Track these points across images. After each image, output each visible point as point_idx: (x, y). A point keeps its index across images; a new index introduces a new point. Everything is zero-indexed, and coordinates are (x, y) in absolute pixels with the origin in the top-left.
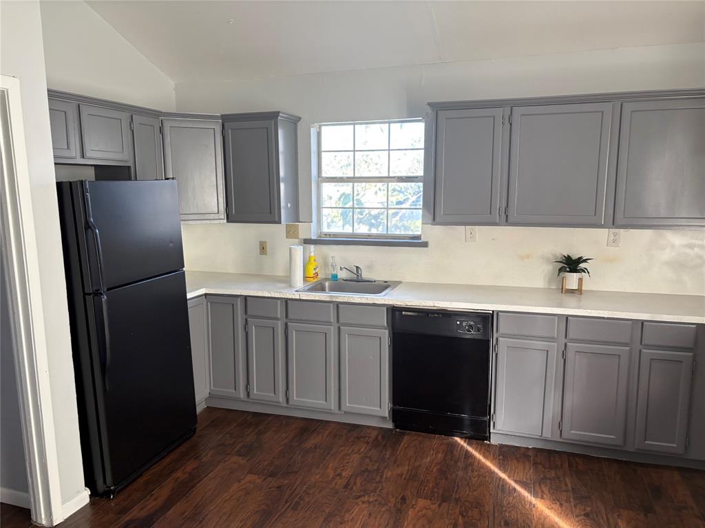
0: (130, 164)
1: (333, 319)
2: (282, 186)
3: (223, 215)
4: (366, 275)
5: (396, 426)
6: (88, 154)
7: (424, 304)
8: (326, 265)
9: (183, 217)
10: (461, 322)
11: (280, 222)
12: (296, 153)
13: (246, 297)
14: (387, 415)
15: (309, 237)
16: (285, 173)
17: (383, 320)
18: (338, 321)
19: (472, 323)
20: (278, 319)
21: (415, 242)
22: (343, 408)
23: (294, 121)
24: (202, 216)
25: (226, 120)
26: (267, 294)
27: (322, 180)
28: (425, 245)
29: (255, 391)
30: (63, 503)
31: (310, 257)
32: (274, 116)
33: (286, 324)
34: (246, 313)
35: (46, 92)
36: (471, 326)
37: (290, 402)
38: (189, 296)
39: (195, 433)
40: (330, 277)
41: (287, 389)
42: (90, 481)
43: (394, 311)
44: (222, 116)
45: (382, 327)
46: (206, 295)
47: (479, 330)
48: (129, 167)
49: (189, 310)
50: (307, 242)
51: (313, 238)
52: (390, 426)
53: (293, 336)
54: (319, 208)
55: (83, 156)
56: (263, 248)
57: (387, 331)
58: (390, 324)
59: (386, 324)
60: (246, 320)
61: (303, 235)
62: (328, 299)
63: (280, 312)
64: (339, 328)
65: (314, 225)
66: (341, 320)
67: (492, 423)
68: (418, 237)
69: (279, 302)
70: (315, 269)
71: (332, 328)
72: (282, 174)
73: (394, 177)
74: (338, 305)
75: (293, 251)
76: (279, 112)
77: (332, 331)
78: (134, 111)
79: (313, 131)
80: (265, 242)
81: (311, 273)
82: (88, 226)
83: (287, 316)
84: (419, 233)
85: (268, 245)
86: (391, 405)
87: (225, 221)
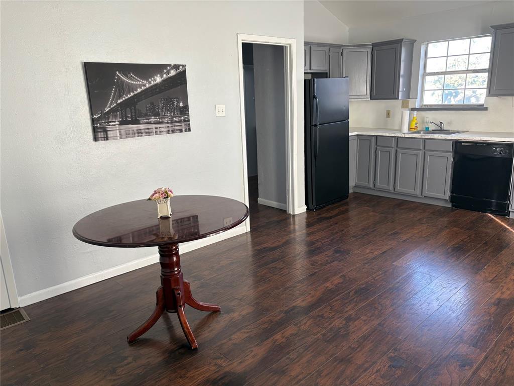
0: (328, 72)
1: (421, 147)
2: (401, 80)
3: (368, 96)
4: (446, 127)
5: (453, 206)
6: (312, 68)
7: (475, 139)
8: (423, 122)
9: (350, 97)
10: (496, 148)
11: (398, 99)
12: (412, 61)
13: (377, 137)
14: (448, 199)
15: (414, 107)
16: (404, 72)
17: (450, 147)
18: (424, 149)
19: (502, 149)
20: (392, 147)
21: (481, 108)
22: (424, 194)
23: (412, 43)
24: (358, 96)
25: (374, 46)
26: (387, 135)
27: (425, 74)
28: (486, 109)
29: (378, 183)
30: (298, 207)
31: (413, 118)
32: (399, 42)
33: (396, 151)
34: (376, 145)
35: (303, 43)
36: (501, 150)
37: (396, 190)
38: (350, 134)
39: (347, 198)
40: (424, 129)
41: (395, 183)
42: (307, 203)
43: (457, 143)
44: (372, 44)
45: (449, 152)
46: (357, 135)
47: (506, 153)
48: (327, 73)
49: (350, 141)
50: (413, 109)
51: (417, 107)
52: (450, 206)
53: (400, 156)
54: (422, 91)
55: (310, 69)
56: (388, 114)
57: (452, 154)
58: (454, 150)
59: (451, 150)
60: (376, 148)
61: (411, 106)
62: (420, 137)
63: (393, 144)
64: (425, 152)
65: (418, 100)
66: (426, 148)
67: (510, 206)
68: (483, 105)
69: (394, 138)
70: (416, 124)
71: (421, 152)
72: (402, 72)
73: (471, 70)
74: (425, 140)
75: (404, 114)
76: (403, 39)
77: (421, 154)
78: (330, 46)
79: (423, 48)
80: (390, 111)
81: (413, 125)
82: (315, 97)
83: (397, 146)
84: (483, 103)
85: (391, 112)
86: (450, 194)
87: (369, 99)
